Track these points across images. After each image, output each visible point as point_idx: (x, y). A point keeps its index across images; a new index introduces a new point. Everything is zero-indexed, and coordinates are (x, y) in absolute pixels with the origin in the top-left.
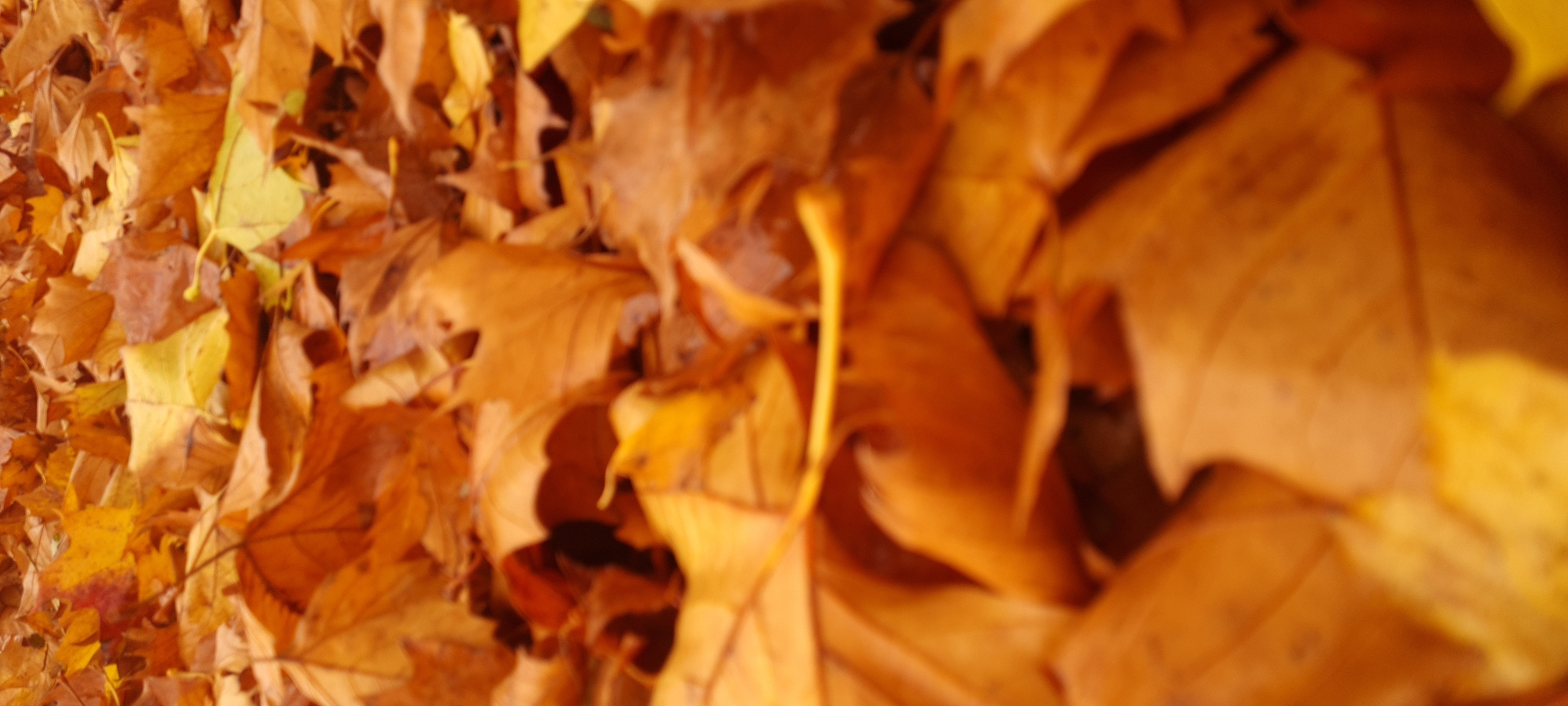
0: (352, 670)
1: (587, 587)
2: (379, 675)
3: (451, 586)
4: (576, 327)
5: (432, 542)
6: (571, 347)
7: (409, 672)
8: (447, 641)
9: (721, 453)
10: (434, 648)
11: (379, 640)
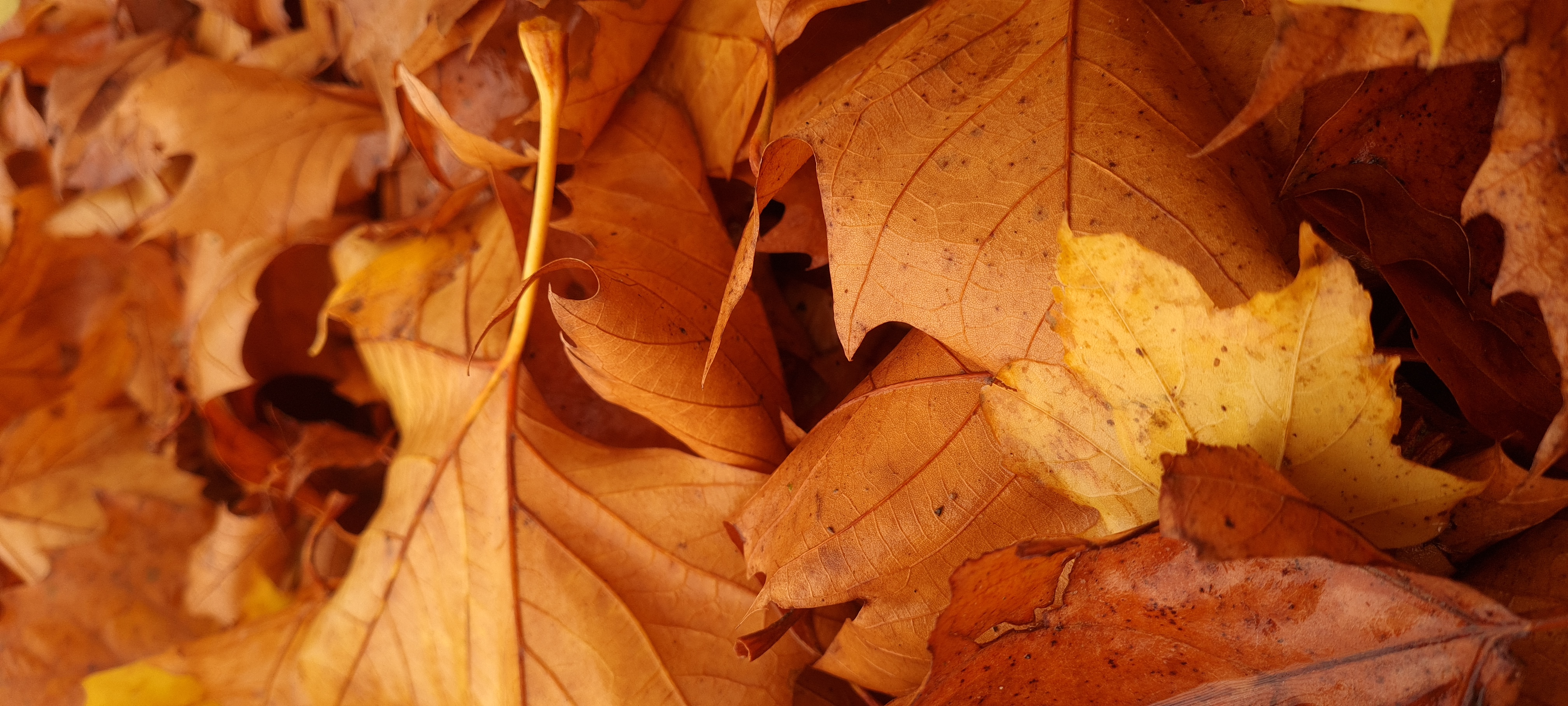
0: (37, 521)
1: (294, 439)
2: (68, 528)
3: (156, 437)
4: (302, 160)
5: (138, 390)
6: (294, 181)
7: (102, 526)
8: (146, 496)
9: (436, 302)
10: (130, 503)
11: (69, 492)
